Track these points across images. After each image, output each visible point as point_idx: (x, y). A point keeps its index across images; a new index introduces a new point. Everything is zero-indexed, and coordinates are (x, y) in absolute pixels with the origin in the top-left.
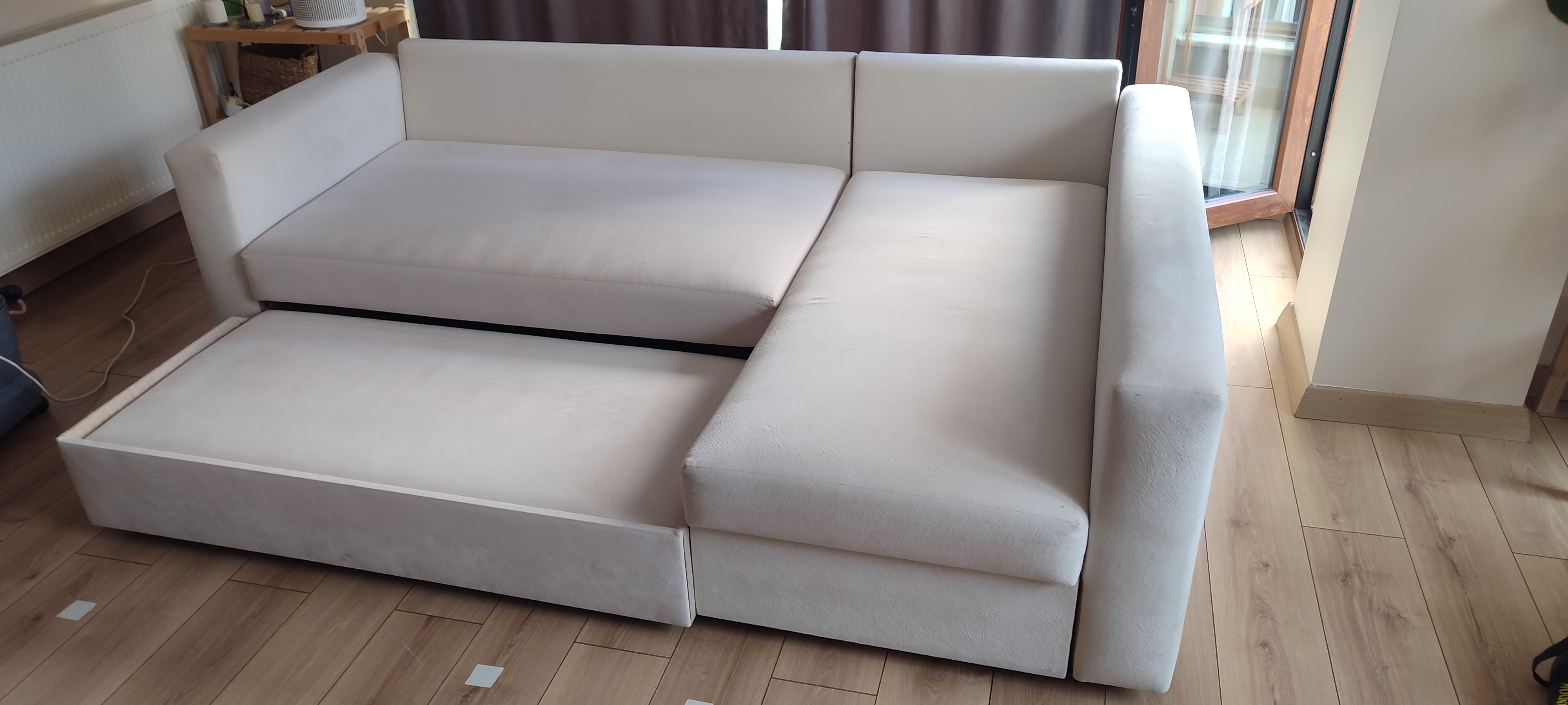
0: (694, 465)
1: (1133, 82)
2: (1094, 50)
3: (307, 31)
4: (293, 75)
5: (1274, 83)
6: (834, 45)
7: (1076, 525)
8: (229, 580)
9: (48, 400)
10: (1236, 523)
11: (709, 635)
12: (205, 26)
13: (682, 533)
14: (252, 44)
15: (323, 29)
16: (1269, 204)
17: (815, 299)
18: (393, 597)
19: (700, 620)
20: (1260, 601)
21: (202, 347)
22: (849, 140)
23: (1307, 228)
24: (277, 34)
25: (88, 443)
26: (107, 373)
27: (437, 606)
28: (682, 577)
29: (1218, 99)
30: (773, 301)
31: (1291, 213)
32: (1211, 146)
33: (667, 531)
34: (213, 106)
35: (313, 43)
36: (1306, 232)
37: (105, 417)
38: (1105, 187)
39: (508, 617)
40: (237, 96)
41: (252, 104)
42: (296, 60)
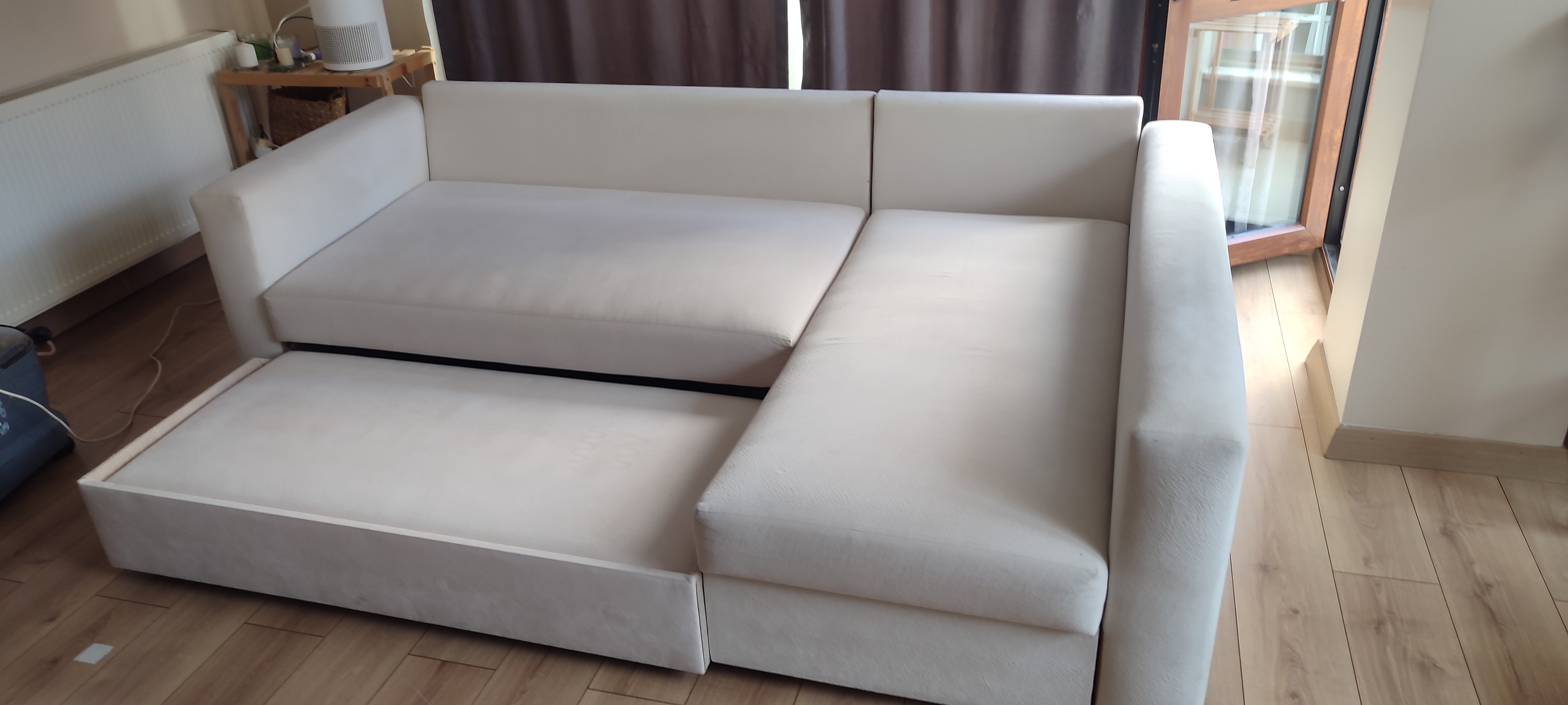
0: (707, 509)
1: (1155, 118)
2: (1115, 87)
3: (336, 74)
4: (320, 117)
5: (1301, 117)
6: (853, 86)
7: (1095, 573)
8: (246, 623)
9: (74, 440)
10: (1264, 568)
11: (724, 682)
12: (236, 70)
13: (694, 580)
14: (283, 87)
15: (351, 72)
16: (1297, 239)
17: (831, 339)
18: (407, 641)
19: (714, 667)
20: (1290, 650)
21: (224, 389)
22: (868, 178)
23: (1336, 263)
24: (306, 77)
25: (108, 485)
26: (133, 413)
27: (450, 650)
28: (695, 623)
29: (1243, 132)
30: (790, 342)
31: (1320, 249)
32: (1237, 180)
33: (679, 577)
34: (243, 148)
35: (342, 86)
36: (1335, 267)
37: (127, 459)
38: (1127, 225)
39: (520, 662)
40: (267, 138)
41: (281, 145)
42: (323, 102)
